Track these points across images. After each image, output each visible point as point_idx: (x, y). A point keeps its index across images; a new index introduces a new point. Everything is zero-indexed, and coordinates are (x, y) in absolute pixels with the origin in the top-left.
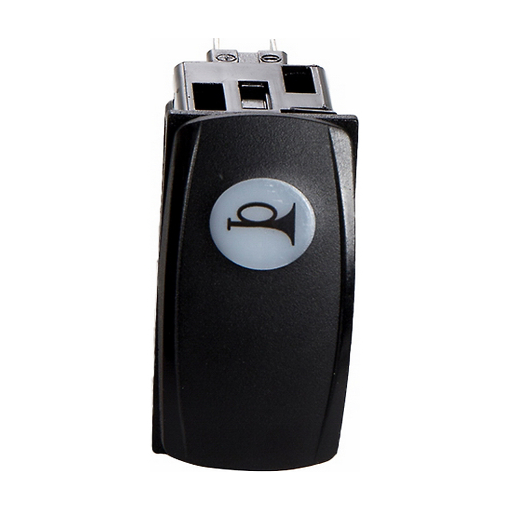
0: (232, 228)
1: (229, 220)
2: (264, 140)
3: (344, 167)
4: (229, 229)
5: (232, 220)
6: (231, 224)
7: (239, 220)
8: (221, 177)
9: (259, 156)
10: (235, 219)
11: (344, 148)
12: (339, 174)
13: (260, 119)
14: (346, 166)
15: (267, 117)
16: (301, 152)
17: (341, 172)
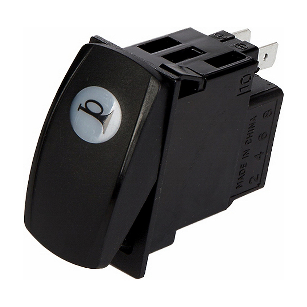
0: (80, 110)
1: (81, 105)
2: (116, 69)
3: (148, 102)
4: (78, 110)
5: (82, 106)
6: (80, 107)
7: (85, 107)
8: (87, 80)
9: (109, 76)
10: (83, 106)
11: (153, 91)
12: (143, 104)
13: (120, 56)
14: (149, 102)
15: (124, 56)
16: (130, 83)
17: (145, 103)
